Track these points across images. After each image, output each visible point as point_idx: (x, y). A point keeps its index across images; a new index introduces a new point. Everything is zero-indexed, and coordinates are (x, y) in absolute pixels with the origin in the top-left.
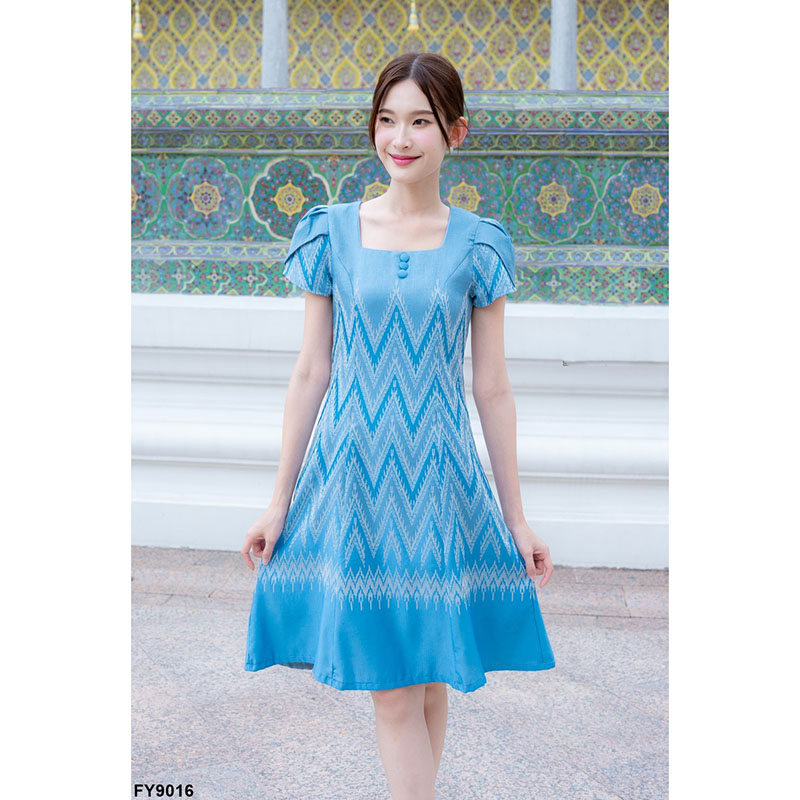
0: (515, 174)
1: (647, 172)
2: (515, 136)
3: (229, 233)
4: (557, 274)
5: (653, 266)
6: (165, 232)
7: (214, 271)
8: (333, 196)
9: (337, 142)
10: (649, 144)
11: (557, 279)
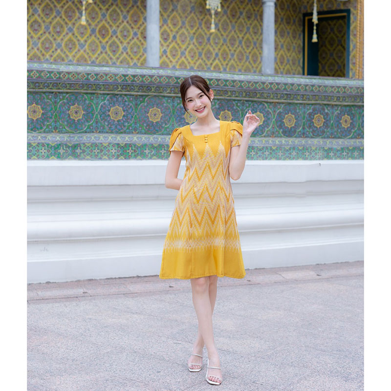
0: (59, 101)
1: (117, 101)
2: (60, 83)
4: (80, 147)
5: (121, 142)
10: (118, 88)
11: (81, 149)
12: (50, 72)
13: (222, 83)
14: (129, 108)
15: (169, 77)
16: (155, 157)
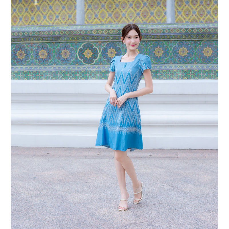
0: (148, 45)
1: (183, 44)
2: (148, 36)
3: (72, 63)
4: (160, 72)
5: (185, 69)
6: (55, 63)
7: (68, 73)
8: (100, 52)
9: (100, 38)
10: (183, 37)
11: (160, 73)
14: (191, 49)
16: (206, 78)
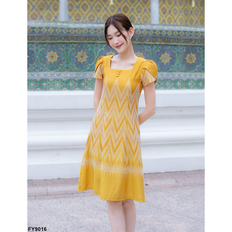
0: (69, 48)
2: (69, 36)
4: (84, 81)
11: (84, 83)
12: (62, 29)
13: (188, 34)
15: (148, 30)
